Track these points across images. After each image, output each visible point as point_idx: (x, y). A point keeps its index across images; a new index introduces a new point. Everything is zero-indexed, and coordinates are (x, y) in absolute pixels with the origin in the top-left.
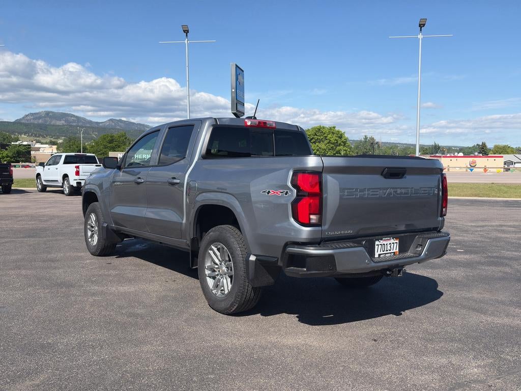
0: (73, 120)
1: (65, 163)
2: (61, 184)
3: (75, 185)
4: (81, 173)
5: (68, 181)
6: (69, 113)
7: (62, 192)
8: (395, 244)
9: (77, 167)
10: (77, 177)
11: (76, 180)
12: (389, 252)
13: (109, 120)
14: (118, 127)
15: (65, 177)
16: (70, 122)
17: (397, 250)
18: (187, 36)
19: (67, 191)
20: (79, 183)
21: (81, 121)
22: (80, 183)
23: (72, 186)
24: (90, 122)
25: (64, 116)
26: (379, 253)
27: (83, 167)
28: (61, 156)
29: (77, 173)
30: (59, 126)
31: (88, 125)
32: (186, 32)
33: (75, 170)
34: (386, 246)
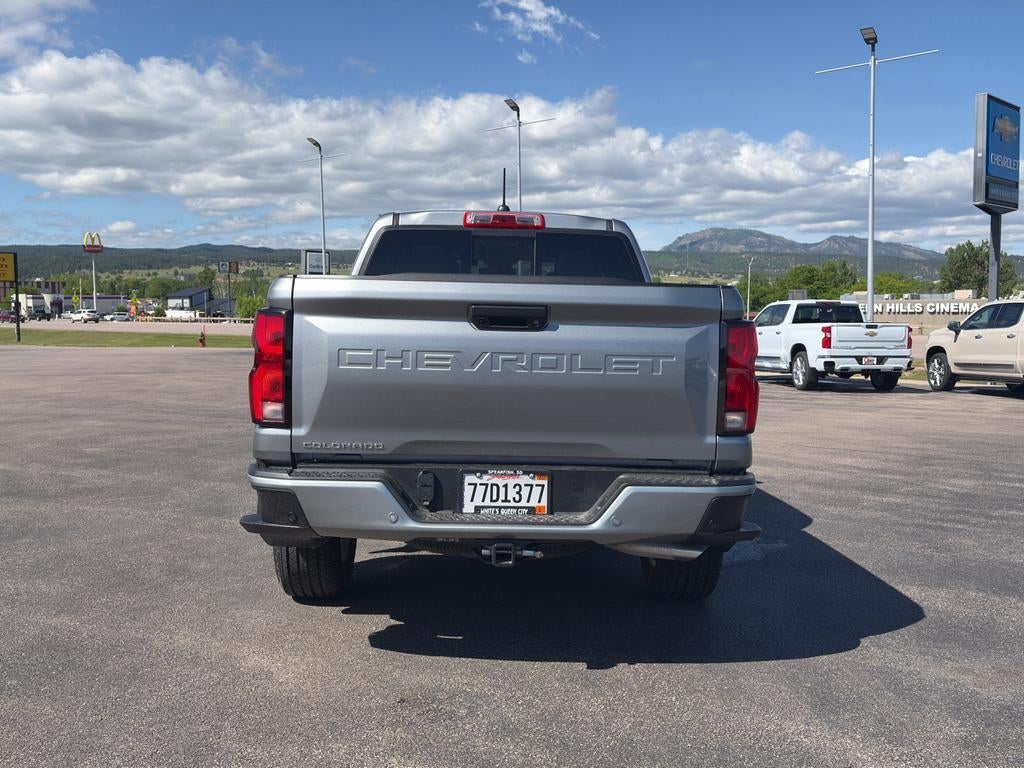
0: (760, 241)
1: (796, 321)
2: (784, 366)
3: (820, 367)
4: (833, 343)
5: (805, 360)
6: (753, 229)
7: (789, 382)
8: (537, 491)
9: (827, 330)
10: (826, 352)
11: (823, 357)
12: (512, 504)
13: (828, 239)
14: (846, 252)
15: (798, 350)
16: (754, 247)
17: (544, 502)
18: (873, 50)
19: (800, 380)
20: (829, 365)
21: (774, 243)
22: (833, 363)
23: (814, 369)
24: (793, 244)
25: (744, 235)
26: (478, 501)
27: (839, 330)
28: (788, 306)
29: (827, 343)
30: (734, 254)
31: (788, 251)
32: (872, 41)
33: (823, 335)
34: (502, 490)
